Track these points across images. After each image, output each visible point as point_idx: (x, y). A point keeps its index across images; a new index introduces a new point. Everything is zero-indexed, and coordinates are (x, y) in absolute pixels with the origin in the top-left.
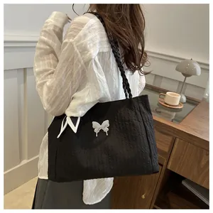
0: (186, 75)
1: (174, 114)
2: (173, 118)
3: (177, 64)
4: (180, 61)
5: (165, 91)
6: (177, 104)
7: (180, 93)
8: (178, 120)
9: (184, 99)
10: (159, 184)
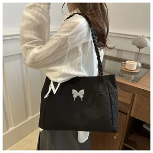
0: (140, 47)
1: (133, 76)
2: (133, 79)
3: (132, 40)
4: (135, 38)
5: (125, 61)
6: (135, 69)
7: (136, 61)
8: (136, 80)
9: (140, 65)
10: (126, 127)
